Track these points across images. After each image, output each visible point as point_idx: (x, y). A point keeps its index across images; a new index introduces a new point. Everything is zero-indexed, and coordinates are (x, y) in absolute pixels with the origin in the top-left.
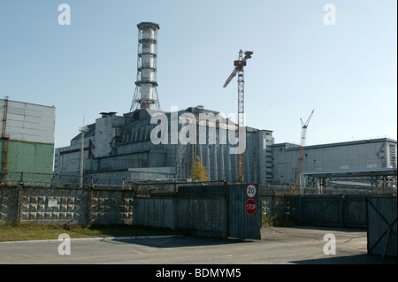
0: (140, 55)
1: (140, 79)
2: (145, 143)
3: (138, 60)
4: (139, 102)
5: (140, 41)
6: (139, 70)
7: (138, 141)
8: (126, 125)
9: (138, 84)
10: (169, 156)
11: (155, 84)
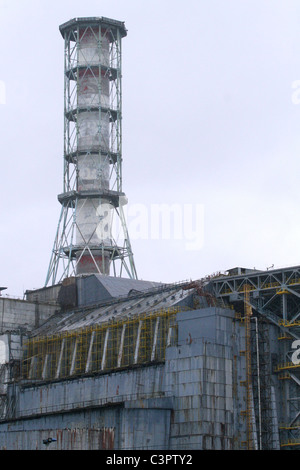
0: (70, 116)
1: (73, 187)
2: (103, 381)
3: (67, 129)
4: (72, 254)
5: (69, 75)
6: (69, 158)
7: (79, 376)
8: (37, 326)
9: (66, 200)
10: (182, 418)
11: (114, 199)
